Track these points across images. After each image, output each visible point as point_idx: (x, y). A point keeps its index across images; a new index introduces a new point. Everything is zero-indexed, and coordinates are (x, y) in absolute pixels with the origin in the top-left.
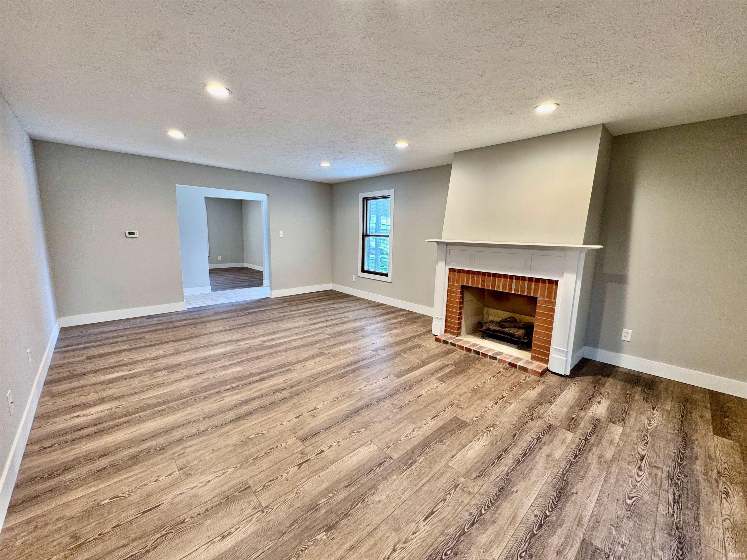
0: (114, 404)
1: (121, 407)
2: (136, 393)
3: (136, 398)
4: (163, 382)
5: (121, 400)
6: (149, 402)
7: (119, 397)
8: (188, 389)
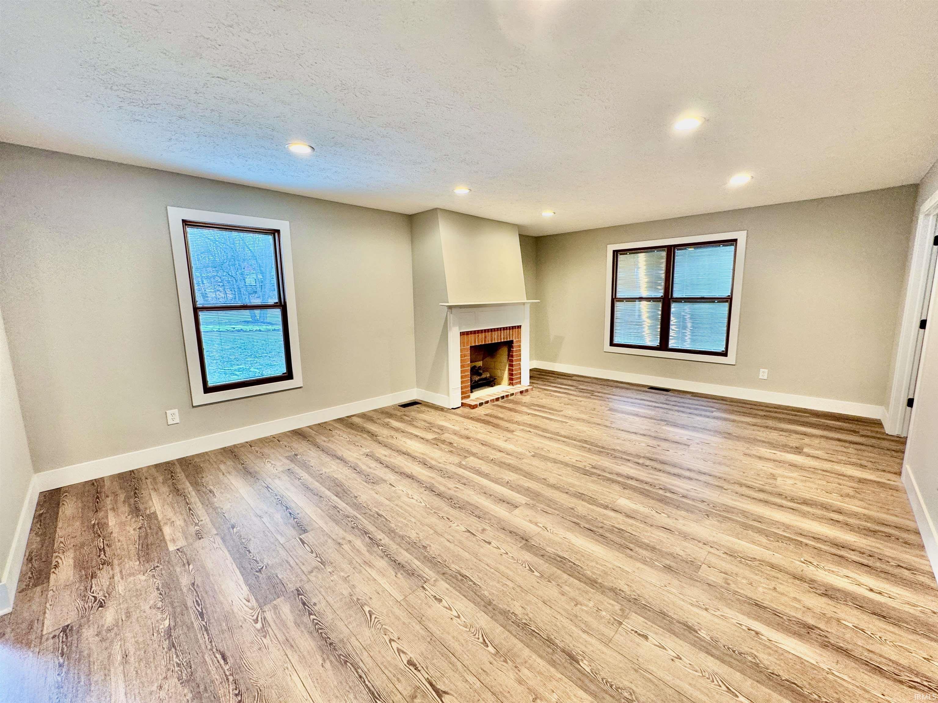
0: (811, 571)
1: (802, 559)
2: (773, 566)
3: (777, 558)
4: (724, 556)
5: (798, 572)
6: (763, 540)
7: (801, 579)
8: (707, 522)
